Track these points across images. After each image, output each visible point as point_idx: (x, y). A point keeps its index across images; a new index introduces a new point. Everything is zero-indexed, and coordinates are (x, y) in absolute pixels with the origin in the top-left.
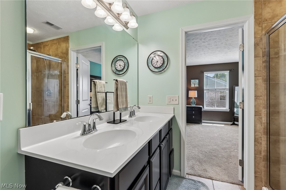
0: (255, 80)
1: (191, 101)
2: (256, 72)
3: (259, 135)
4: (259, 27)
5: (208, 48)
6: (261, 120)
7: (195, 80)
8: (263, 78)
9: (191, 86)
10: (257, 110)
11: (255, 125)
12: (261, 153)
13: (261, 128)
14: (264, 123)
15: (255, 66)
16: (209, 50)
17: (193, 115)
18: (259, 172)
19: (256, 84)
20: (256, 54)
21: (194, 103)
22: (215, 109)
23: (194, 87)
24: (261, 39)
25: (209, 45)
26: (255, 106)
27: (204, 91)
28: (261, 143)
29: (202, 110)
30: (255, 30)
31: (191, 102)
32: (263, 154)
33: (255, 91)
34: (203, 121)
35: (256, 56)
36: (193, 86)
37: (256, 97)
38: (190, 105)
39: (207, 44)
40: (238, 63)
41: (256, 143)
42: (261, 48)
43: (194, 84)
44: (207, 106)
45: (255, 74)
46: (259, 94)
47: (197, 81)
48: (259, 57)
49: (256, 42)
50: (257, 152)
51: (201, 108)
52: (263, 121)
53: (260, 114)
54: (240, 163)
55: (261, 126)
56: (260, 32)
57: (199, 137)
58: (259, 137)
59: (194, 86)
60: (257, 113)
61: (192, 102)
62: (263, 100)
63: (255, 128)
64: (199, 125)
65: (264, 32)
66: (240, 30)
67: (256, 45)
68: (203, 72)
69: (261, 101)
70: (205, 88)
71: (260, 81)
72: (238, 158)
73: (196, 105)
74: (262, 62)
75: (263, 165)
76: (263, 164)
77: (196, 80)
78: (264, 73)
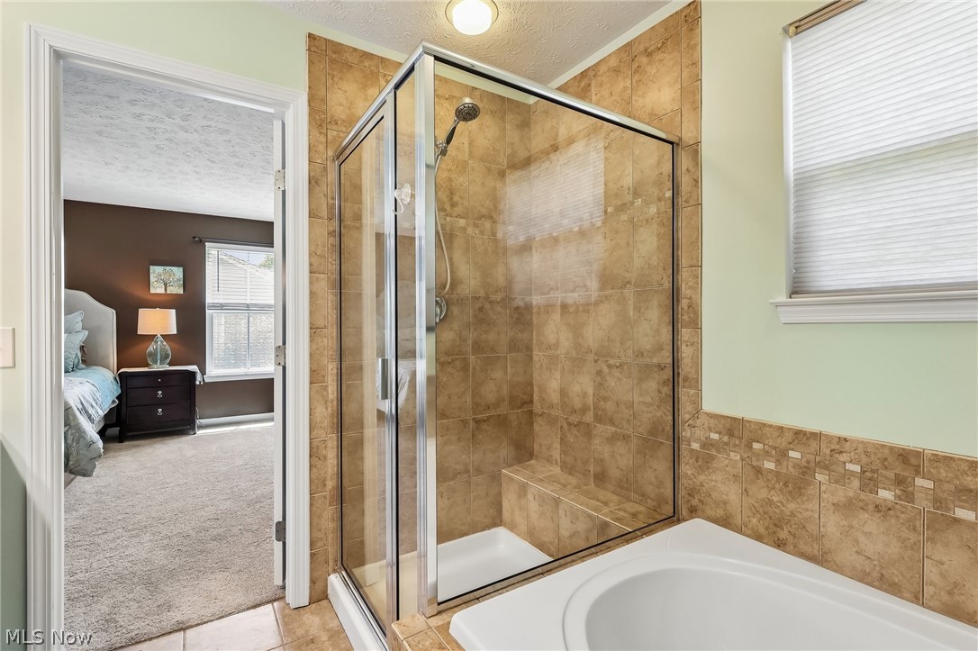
0: (311, 283)
1: (151, 348)
2: (313, 260)
3: (321, 433)
4: (320, 133)
5: (207, 156)
6: (325, 393)
7: (168, 268)
8: (329, 278)
9: (152, 291)
10: (314, 368)
11: (311, 409)
12: (325, 485)
13: (326, 413)
14: (332, 401)
15: (310, 241)
16: (214, 165)
17: (161, 403)
18: (322, 539)
19: (312, 294)
20: (312, 207)
21: (166, 357)
22: (246, 375)
23: (166, 294)
24: (325, 169)
25: (207, 145)
26: (311, 355)
27: (207, 311)
28: (325, 458)
29: (198, 383)
30: (309, 139)
31: (151, 354)
32: (331, 484)
33: (311, 313)
34: (198, 422)
35: (312, 215)
36: (161, 290)
37: (314, 329)
38: (147, 365)
39: (200, 142)
40: (271, 224)
41: (315, 459)
42: (324, 195)
43: (166, 285)
44: (217, 366)
45: (311, 265)
46: (321, 323)
47: (178, 272)
48: (320, 218)
49: (311, 175)
50: (315, 485)
51: (193, 374)
52: (331, 396)
53: (323, 376)
54: (277, 531)
55: (324, 410)
56: (321, 147)
57: (171, 485)
58: (320, 441)
59: (163, 292)
60: (315, 376)
61: (153, 355)
62: (329, 341)
63: (310, 419)
64: (185, 439)
65: (330, 153)
66: (277, 125)
67: (313, 182)
68: (201, 241)
69: (325, 340)
70: (209, 300)
71: (323, 285)
72: (271, 519)
73: (170, 364)
74: (328, 234)
75: (330, 515)
76: (329, 512)
77: (175, 269)
78: (332, 265)
